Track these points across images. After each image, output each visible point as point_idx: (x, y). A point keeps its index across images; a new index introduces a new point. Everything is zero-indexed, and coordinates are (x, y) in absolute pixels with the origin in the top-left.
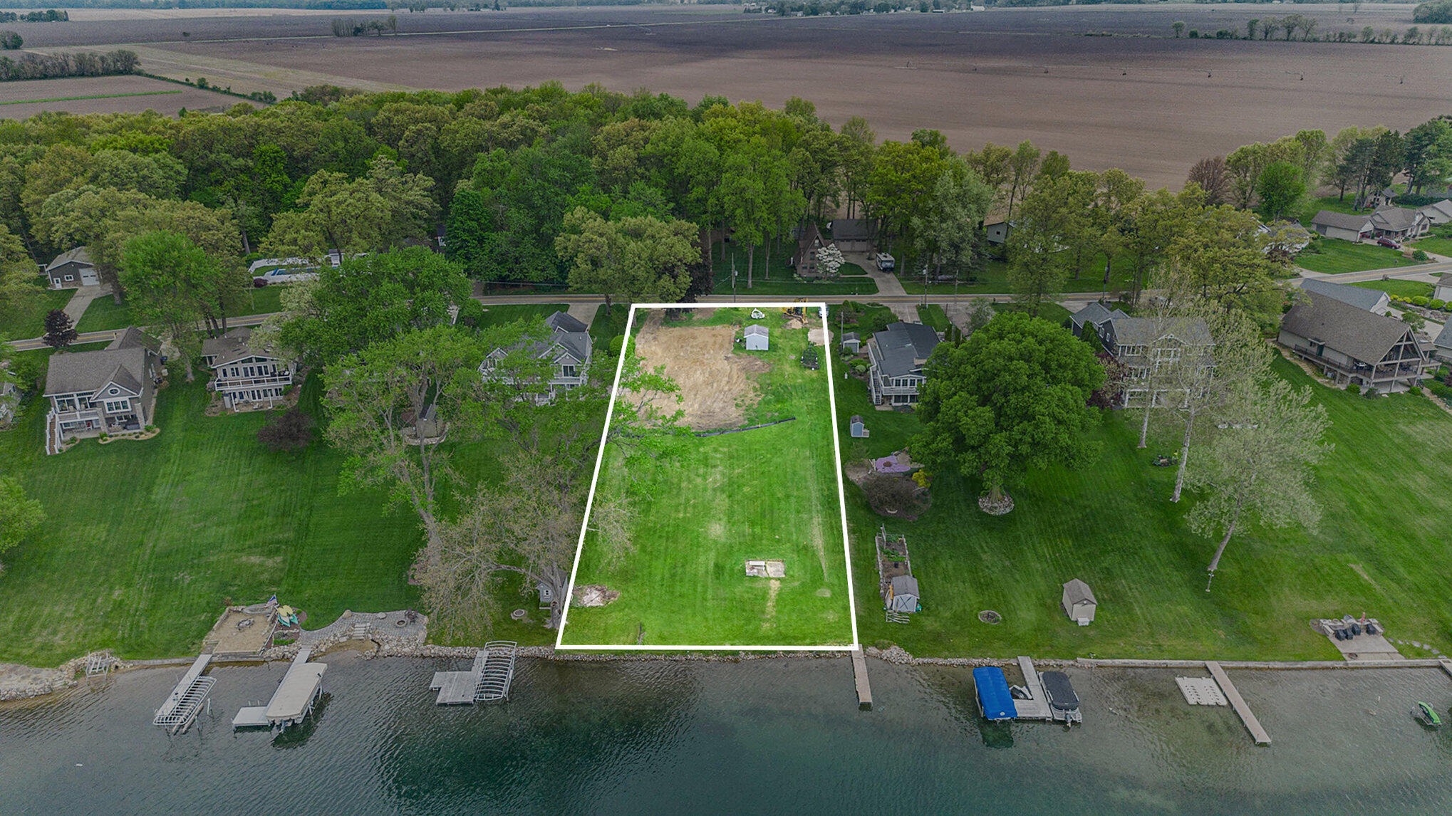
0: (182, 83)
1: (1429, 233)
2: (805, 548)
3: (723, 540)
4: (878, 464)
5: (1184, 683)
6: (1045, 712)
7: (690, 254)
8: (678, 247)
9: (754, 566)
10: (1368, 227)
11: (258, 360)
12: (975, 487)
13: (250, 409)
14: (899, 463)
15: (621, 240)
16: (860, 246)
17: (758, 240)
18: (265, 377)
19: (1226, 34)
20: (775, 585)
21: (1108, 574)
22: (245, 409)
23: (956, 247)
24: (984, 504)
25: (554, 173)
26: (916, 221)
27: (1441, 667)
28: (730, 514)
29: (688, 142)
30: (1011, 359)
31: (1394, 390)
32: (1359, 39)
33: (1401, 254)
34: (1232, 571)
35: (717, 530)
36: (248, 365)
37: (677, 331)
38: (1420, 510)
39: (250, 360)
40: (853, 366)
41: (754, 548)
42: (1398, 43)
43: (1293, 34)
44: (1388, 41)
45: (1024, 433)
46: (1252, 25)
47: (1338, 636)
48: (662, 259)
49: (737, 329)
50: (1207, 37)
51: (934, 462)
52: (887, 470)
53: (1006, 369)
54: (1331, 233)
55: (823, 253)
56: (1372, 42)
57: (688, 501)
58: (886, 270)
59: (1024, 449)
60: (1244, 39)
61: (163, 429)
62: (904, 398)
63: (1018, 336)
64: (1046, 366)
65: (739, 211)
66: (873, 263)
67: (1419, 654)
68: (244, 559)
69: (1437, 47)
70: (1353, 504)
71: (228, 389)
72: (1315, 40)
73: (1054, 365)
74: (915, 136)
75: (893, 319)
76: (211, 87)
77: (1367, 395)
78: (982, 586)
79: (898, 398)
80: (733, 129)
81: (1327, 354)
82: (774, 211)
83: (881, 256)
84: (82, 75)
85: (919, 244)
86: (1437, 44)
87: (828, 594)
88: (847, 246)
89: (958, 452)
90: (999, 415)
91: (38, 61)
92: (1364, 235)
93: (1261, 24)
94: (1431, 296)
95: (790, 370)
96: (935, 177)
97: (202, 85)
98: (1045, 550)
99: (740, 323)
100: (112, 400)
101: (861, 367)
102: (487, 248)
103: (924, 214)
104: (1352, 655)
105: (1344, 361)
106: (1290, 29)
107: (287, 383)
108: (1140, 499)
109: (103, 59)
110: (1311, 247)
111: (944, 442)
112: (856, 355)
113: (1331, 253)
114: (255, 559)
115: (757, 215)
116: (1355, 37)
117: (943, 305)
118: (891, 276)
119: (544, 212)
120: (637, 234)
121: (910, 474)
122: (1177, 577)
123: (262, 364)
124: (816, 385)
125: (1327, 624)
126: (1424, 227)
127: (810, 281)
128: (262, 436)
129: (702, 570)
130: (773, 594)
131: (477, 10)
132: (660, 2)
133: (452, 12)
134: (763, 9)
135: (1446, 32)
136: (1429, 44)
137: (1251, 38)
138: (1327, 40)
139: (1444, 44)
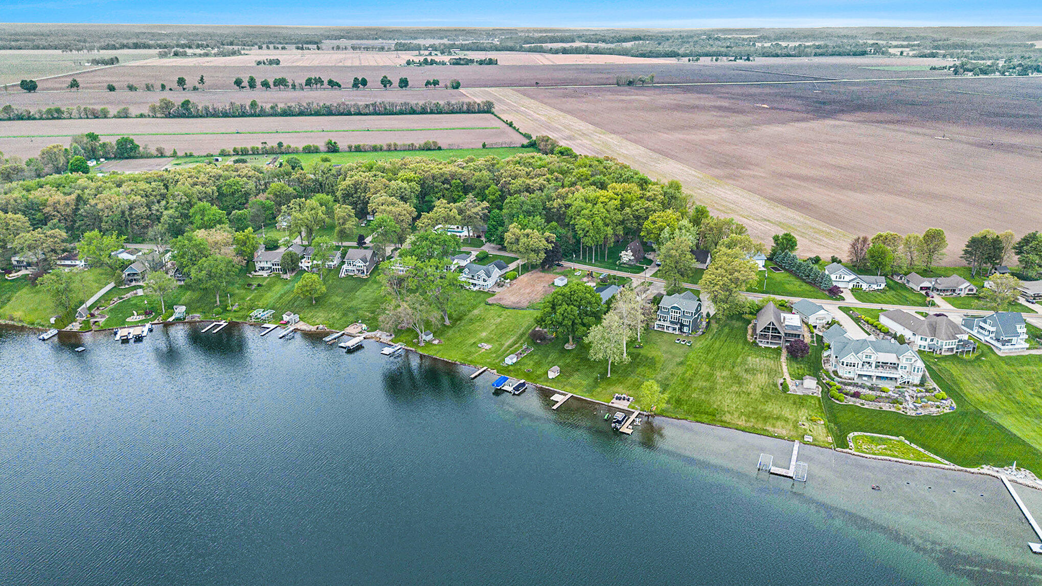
0: (504, 121)
2: (503, 344)
3: (482, 337)
9: (482, 345)
20: (483, 350)
21: (577, 370)
24: (566, 345)
28: (492, 331)
34: (614, 378)
41: (488, 341)
47: (616, 398)
57: (484, 325)
61: (370, 276)
67: (633, 408)
76: (513, 126)
78: (537, 364)
84: (468, 113)
87: (494, 356)
94: (878, 318)
97: (511, 125)
104: (612, 403)
125: (617, 395)
129: (470, 342)
131: (735, 60)
132: (883, 53)
133: (716, 63)
134: (947, 67)
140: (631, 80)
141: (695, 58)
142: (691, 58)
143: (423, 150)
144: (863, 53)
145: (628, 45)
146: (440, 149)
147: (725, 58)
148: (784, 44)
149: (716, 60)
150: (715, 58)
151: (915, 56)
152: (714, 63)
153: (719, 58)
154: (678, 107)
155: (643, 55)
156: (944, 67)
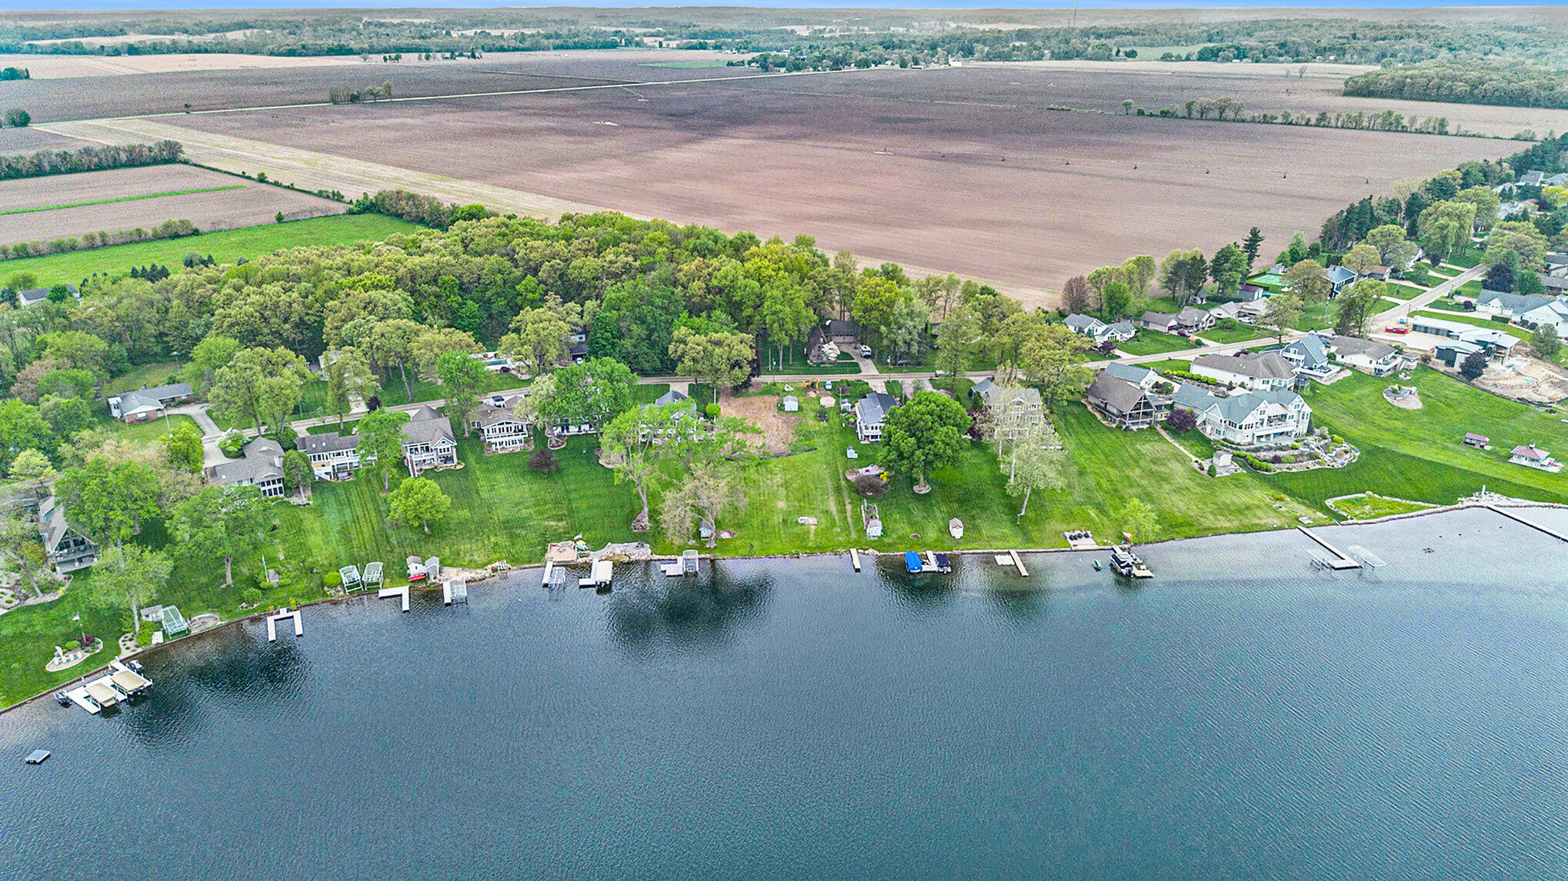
0: (238, 176)
1: (1215, 325)
2: (827, 511)
3: (785, 509)
4: (862, 471)
5: (998, 558)
6: (936, 568)
7: (750, 354)
8: (744, 351)
9: (802, 519)
10: (1173, 323)
11: (507, 423)
12: (914, 481)
13: (507, 452)
14: (874, 470)
15: (710, 348)
16: (848, 339)
17: (787, 342)
18: (512, 433)
19: (1168, 112)
20: (813, 527)
21: (973, 518)
22: (504, 452)
23: (908, 344)
24: (916, 488)
25: (658, 302)
26: (883, 328)
27: (1113, 549)
28: (787, 497)
29: (741, 282)
30: (923, 414)
31: (1141, 427)
32: (1280, 120)
33: (1188, 341)
34: (1032, 515)
35: (781, 504)
36: (501, 427)
37: (740, 400)
38: (1131, 486)
39: (503, 424)
40: (847, 419)
41: (801, 512)
42: (1311, 126)
43: (1224, 115)
44: (1304, 123)
45: (930, 449)
46: (1189, 107)
47: (1070, 538)
48: (735, 359)
49: (777, 398)
50: (1151, 115)
51: (889, 466)
52: (867, 473)
53: (921, 419)
54: (1152, 327)
55: (826, 348)
56: (1291, 124)
57: (764, 491)
58: (867, 357)
59: (930, 457)
60: (1184, 118)
61: (466, 463)
62: (876, 437)
63: (928, 403)
64: (940, 417)
65: (776, 325)
66: (857, 351)
67: (1105, 544)
68: (547, 523)
69: (1342, 130)
70: (1098, 484)
71: (493, 440)
72: (1244, 121)
73: (944, 417)
74: (883, 267)
75: (870, 391)
76: (271, 181)
77: (1125, 430)
78: (912, 524)
79: (873, 437)
80: (767, 268)
81: (1109, 408)
82: (797, 323)
83: (863, 347)
85: (885, 342)
86: (1342, 127)
87: (839, 530)
88: (840, 339)
89: (901, 460)
90: (918, 442)
91: (93, 154)
92: (1171, 328)
93: (1197, 106)
94: (1189, 370)
95: (811, 423)
96: (893, 302)
97: (262, 179)
98: (943, 508)
99: (778, 394)
100: (442, 447)
101: (852, 420)
102: (618, 349)
103: (888, 325)
104: (1075, 546)
105: (1115, 411)
106: (1222, 110)
107: (524, 436)
108: (993, 484)
109: (150, 149)
110: (1135, 337)
111: (893, 456)
112: (849, 413)
113: (1147, 340)
114: (552, 523)
115: (786, 327)
116: (1276, 118)
117: (900, 380)
118: (869, 361)
119: (653, 326)
120: (718, 343)
121: (879, 475)
122: (1005, 518)
123: (509, 426)
124: (827, 431)
125: (1068, 534)
126: (1211, 322)
127: (818, 365)
128: (531, 464)
129: (776, 521)
130: (813, 532)
131: (452, 57)
132: (638, 44)
133: (427, 63)
134: (746, 63)
135: (1349, 117)
136: (1337, 127)
137: (1189, 117)
138: (1253, 121)
139: (1348, 128)
140: (355, 93)
141: (393, 55)
142: (387, 55)
143: (164, 238)
144: (613, 46)
145: (231, 36)
146: (196, 233)
147: (439, 55)
148: (495, 32)
149: (427, 58)
150: (424, 55)
151: (679, 48)
152: (424, 63)
153: (431, 54)
154: (491, 133)
155: (291, 53)
156: (743, 62)
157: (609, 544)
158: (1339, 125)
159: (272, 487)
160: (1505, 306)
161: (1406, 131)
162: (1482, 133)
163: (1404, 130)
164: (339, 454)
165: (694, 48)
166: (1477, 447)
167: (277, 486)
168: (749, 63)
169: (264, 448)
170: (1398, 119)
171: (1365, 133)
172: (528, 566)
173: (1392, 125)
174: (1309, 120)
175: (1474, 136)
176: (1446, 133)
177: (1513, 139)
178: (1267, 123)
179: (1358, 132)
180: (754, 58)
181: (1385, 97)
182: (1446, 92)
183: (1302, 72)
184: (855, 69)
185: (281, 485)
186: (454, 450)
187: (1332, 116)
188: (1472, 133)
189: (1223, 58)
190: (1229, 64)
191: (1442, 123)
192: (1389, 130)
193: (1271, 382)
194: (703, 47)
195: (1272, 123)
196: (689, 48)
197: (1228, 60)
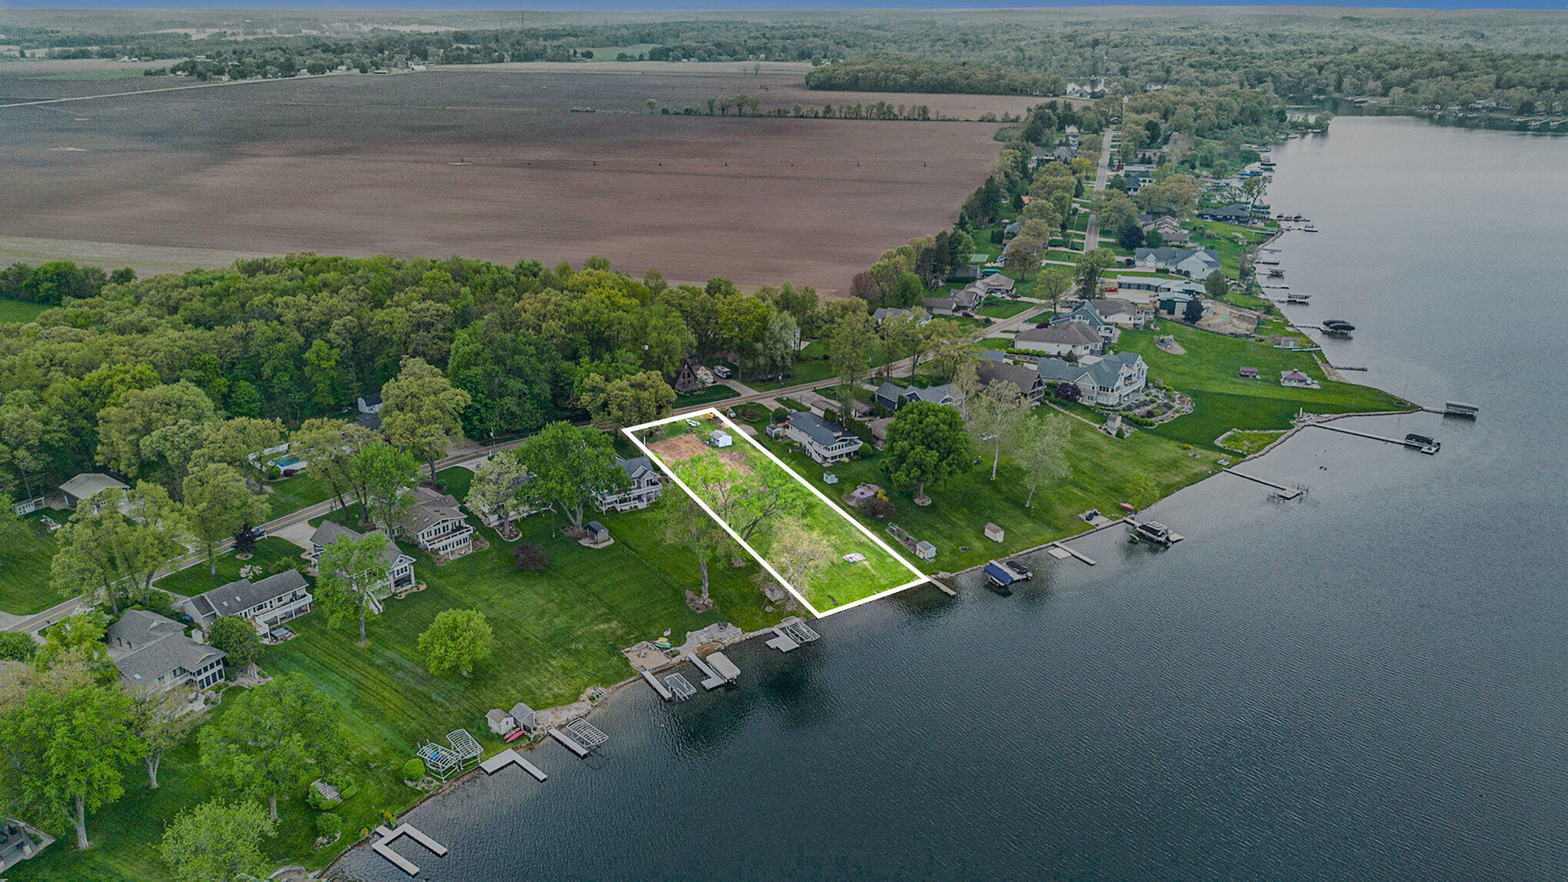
1: (981, 304)
2: (863, 543)
4: (857, 495)
5: (1051, 552)
6: (1018, 577)
9: (849, 558)
10: (954, 305)
11: (443, 522)
12: (911, 495)
13: (457, 556)
14: (866, 492)
15: (633, 392)
18: (451, 532)
19: (690, 110)
20: (864, 563)
24: (919, 502)
27: (1125, 521)
31: (1035, 404)
32: (792, 114)
33: (977, 320)
36: (437, 527)
39: (439, 523)
40: (789, 444)
41: (842, 550)
43: (743, 111)
46: (711, 103)
47: (1087, 519)
50: (679, 114)
52: (864, 496)
54: (936, 311)
58: (728, 378)
60: (707, 115)
61: (425, 581)
66: (714, 373)
67: (1117, 519)
68: (596, 628)
69: (846, 121)
72: (761, 116)
78: (949, 538)
79: (833, 457)
86: (846, 118)
92: (954, 311)
93: (717, 103)
94: (1013, 346)
95: (757, 455)
98: (957, 516)
100: (399, 568)
101: (795, 444)
104: (1095, 526)
106: (740, 106)
107: (469, 533)
108: (978, 483)
112: (783, 438)
114: (602, 626)
116: (789, 112)
118: (734, 382)
120: (640, 386)
121: (875, 496)
122: (1018, 513)
123: (445, 524)
125: (1081, 515)
126: (977, 300)
127: (690, 393)
128: (511, 564)
130: (869, 567)
134: (168, 71)
135: (849, 108)
136: (841, 118)
137: (711, 114)
138: (769, 116)
139: (850, 118)
151: (54, 57)
156: (163, 71)
157: (689, 633)
158: (843, 115)
159: (210, 673)
160: (1158, 259)
161: (897, 119)
162: (956, 118)
163: (895, 118)
164: (261, 607)
165: (75, 56)
166: (1251, 377)
167: (216, 669)
168: (174, 71)
169: (155, 624)
170: (890, 108)
171: (865, 123)
172: (622, 683)
173: (886, 114)
174: (817, 112)
175: (950, 120)
176: (929, 119)
177: (980, 121)
178: (782, 117)
179: (859, 122)
180: (178, 66)
181: (844, 90)
182: (891, 84)
183: (757, 70)
184: (309, 75)
185: (221, 667)
186: (412, 567)
187: (835, 107)
188: (947, 118)
189: (674, 58)
190: (680, 63)
191: (925, 110)
192: (883, 119)
193: (1090, 347)
194: (85, 55)
195: (786, 117)
196: (67, 57)
197: (677, 59)
